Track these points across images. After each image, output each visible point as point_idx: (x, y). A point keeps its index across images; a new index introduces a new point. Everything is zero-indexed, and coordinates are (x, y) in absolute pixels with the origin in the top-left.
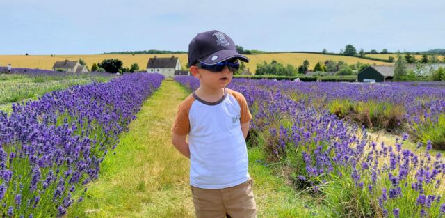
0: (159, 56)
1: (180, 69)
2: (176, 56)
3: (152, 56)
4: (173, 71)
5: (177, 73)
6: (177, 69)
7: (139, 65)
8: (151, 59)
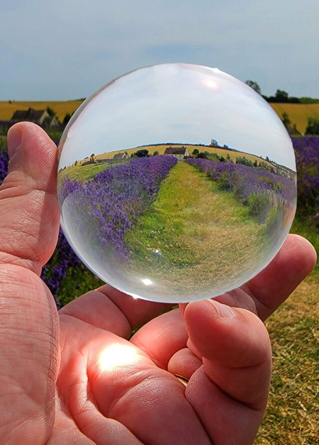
0: (173, 146)
1: (188, 155)
2: (185, 146)
3: (168, 147)
4: (183, 156)
5: (185, 158)
6: (185, 155)
7: (159, 152)
8: (167, 148)
